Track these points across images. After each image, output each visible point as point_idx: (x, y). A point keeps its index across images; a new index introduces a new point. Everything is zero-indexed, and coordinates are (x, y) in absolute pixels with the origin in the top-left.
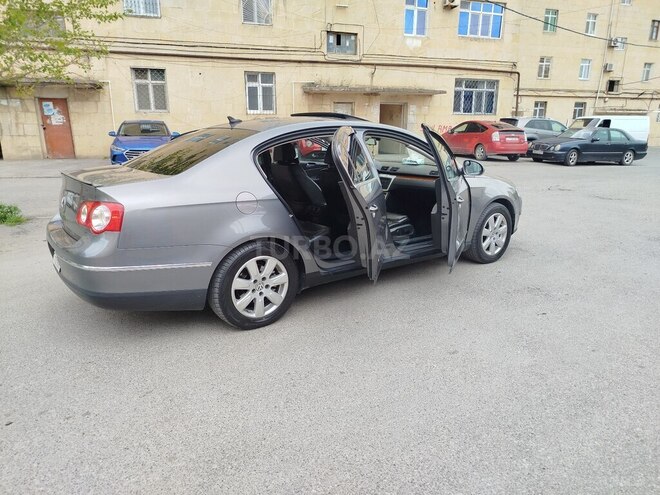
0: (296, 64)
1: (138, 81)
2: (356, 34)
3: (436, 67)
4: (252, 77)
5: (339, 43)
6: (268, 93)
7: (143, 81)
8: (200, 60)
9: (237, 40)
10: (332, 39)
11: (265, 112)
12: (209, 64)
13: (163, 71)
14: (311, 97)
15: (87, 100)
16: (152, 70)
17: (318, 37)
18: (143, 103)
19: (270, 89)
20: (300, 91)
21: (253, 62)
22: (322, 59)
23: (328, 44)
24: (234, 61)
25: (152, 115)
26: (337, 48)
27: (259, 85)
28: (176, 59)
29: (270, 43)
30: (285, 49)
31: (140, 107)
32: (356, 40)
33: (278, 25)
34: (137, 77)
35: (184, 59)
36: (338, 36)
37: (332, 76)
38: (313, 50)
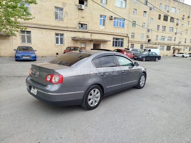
0: (70, 32)
1: (22, 34)
2: (87, 24)
3: (108, 34)
4: (57, 34)
5: (82, 26)
6: (62, 39)
7: (24, 34)
8: (42, 29)
9: (53, 24)
10: (80, 25)
11: (61, 45)
12: (44, 30)
13: (30, 32)
14: (74, 41)
15: (5, 39)
16: (27, 31)
17: (76, 24)
18: (23, 41)
19: (62, 38)
20: (71, 39)
21: (58, 31)
22: (77, 30)
23: (79, 27)
24: (52, 30)
25: (26, 44)
26: (82, 28)
27: (59, 37)
28: (35, 28)
29: (62, 25)
30: (67, 27)
31: (22, 42)
32: (87, 26)
33: (65, 20)
34: (22, 33)
35: (37, 29)
36: (82, 25)
37: (80, 35)
38: (75, 28)
